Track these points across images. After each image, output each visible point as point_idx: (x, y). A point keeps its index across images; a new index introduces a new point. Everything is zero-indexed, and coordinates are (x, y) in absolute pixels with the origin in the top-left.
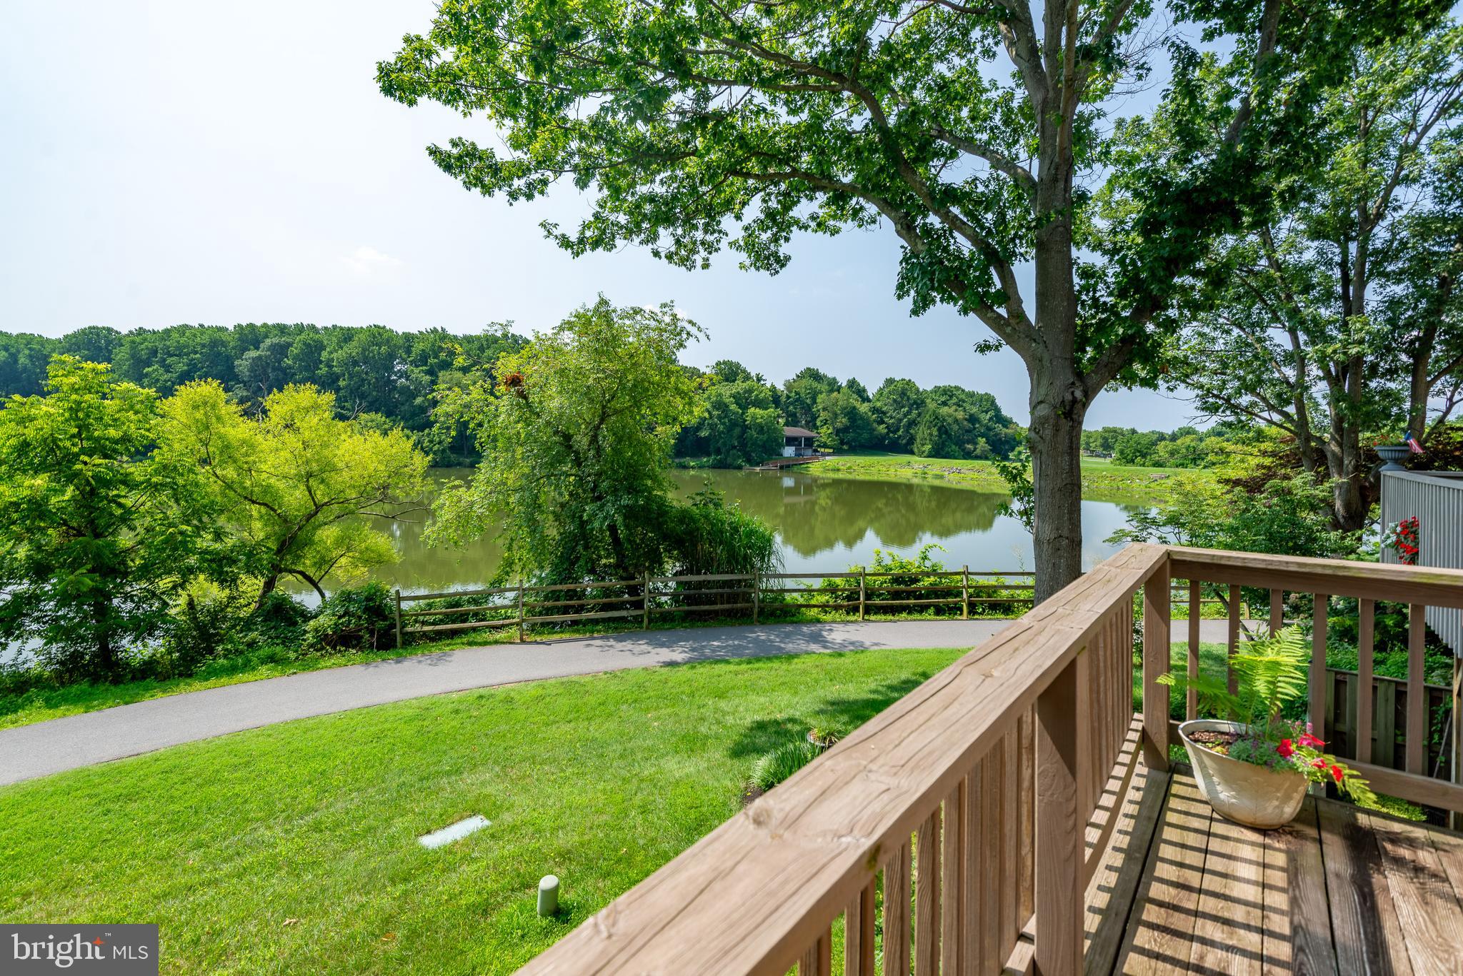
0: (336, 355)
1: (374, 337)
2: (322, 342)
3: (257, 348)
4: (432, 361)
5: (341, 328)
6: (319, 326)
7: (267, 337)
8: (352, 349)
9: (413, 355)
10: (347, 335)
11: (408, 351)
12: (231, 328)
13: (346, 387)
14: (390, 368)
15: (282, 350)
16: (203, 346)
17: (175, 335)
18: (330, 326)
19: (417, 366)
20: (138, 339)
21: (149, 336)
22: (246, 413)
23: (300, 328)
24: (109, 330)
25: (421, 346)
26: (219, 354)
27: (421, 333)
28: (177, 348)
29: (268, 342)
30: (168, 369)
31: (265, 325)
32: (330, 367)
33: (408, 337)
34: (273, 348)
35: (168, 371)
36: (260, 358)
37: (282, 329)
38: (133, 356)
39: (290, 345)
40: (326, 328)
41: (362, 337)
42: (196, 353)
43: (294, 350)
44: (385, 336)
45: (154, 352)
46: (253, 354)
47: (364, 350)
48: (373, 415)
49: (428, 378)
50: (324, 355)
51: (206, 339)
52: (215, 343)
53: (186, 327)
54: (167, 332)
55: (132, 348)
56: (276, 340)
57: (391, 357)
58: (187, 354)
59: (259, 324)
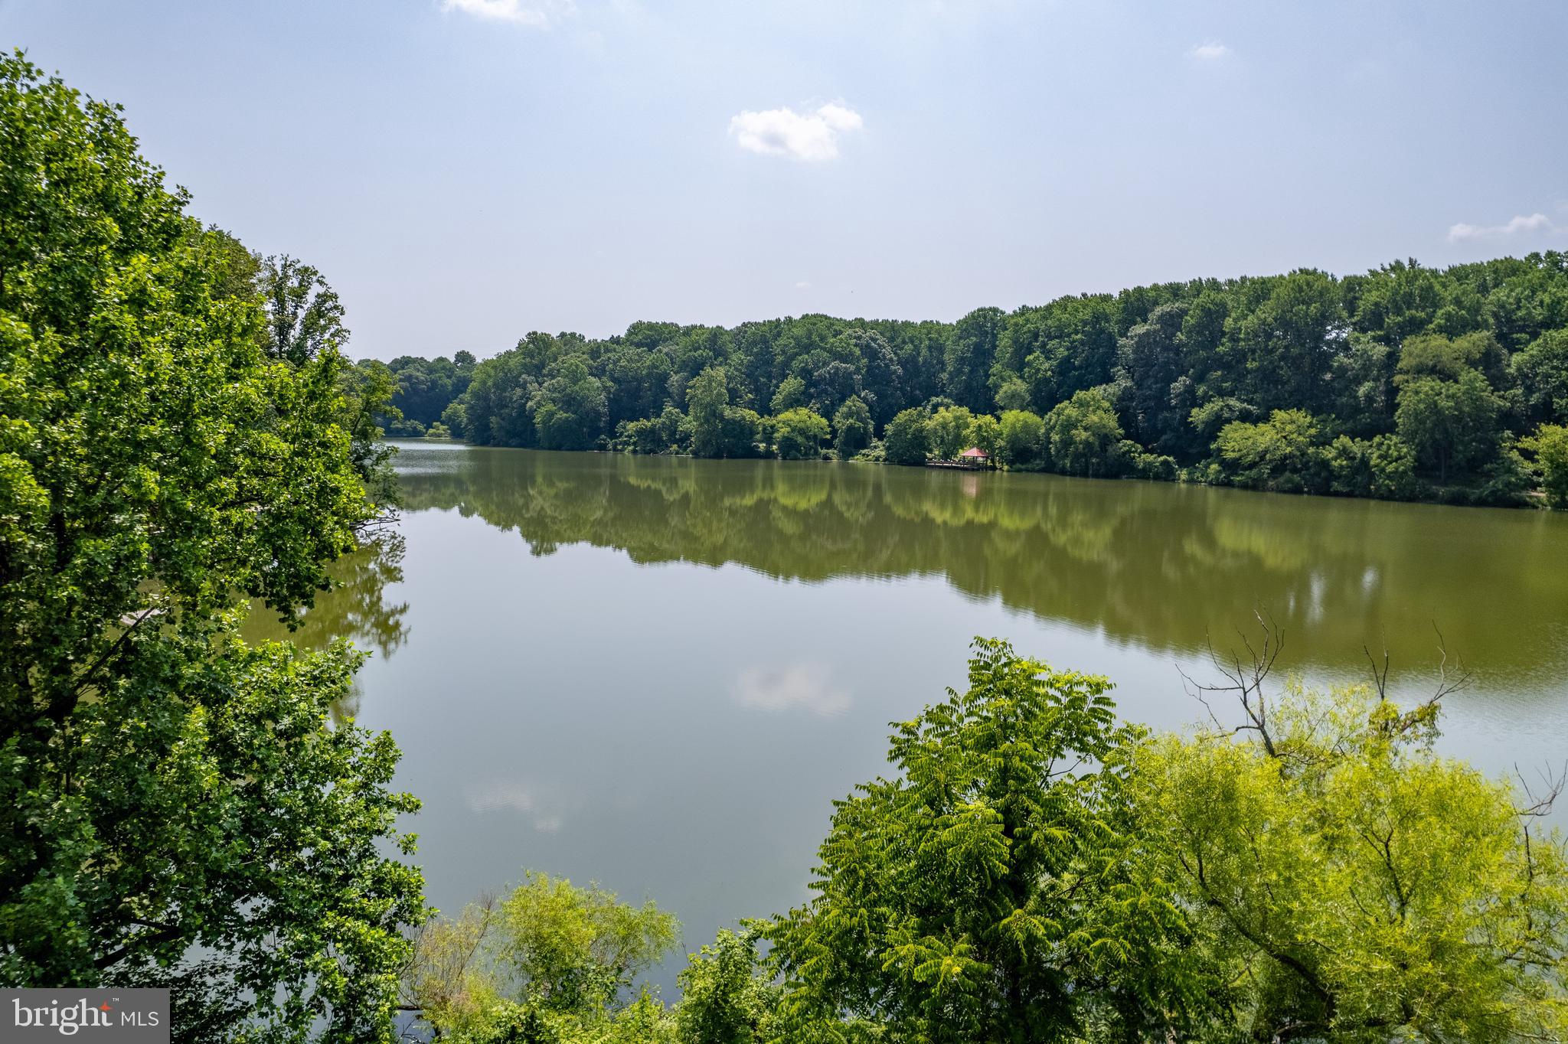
0: (1242, 323)
1: (1301, 290)
2: (1223, 305)
3: (1145, 321)
4: (1391, 320)
5: (1253, 281)
6: (1221, 279)
7: (1156, 303)
8: (1266, 312)
9: (1360, 313)
10: (1260, 290)
11: (1352, 309)
12: (1116, 295)
13: (1258, 370)
14: (1319, 338)
15: (1172, 322)
16: (1085, 323)
17: (1057, 312)
18: (1237, 278)
19: (1364, 331)
20: (1021, 321)
21: (1032, 315)
23: (1197, 287)
24: (995, 310)
25: (1374, 296)
26: (1102, 331)
27: (1373, 273)
28: (1060, 328)
29: (1158, 311)
30: (1048, 354)
31: (1155, 287)
32: (1234, 340)
33: (1353, 285)
34: (1161, 319)
35: (1048, 358)
36: (1147, 334)
37: (1175, 290)
38: (1016, 341)
39: (1184, 312)
40: (1231, 282)
41: (1282, 291)
42: (1077, 332)
43: (1190, 320)
44: (1317, 286)
45: (1036, 336)
46: (1139, 329)
47: (1284, 311)
48: (1294, 414)
49: (1384, 349)
50: (1229, 323)
51: (1086, 314)
52: (1099, 318)
53: (1067, 299)
54: (1049, 308)
55: (1016, 332)
56: (1167, 308)
57: (1323, 319)
58: (1069, 335)
59: (1147, 285)
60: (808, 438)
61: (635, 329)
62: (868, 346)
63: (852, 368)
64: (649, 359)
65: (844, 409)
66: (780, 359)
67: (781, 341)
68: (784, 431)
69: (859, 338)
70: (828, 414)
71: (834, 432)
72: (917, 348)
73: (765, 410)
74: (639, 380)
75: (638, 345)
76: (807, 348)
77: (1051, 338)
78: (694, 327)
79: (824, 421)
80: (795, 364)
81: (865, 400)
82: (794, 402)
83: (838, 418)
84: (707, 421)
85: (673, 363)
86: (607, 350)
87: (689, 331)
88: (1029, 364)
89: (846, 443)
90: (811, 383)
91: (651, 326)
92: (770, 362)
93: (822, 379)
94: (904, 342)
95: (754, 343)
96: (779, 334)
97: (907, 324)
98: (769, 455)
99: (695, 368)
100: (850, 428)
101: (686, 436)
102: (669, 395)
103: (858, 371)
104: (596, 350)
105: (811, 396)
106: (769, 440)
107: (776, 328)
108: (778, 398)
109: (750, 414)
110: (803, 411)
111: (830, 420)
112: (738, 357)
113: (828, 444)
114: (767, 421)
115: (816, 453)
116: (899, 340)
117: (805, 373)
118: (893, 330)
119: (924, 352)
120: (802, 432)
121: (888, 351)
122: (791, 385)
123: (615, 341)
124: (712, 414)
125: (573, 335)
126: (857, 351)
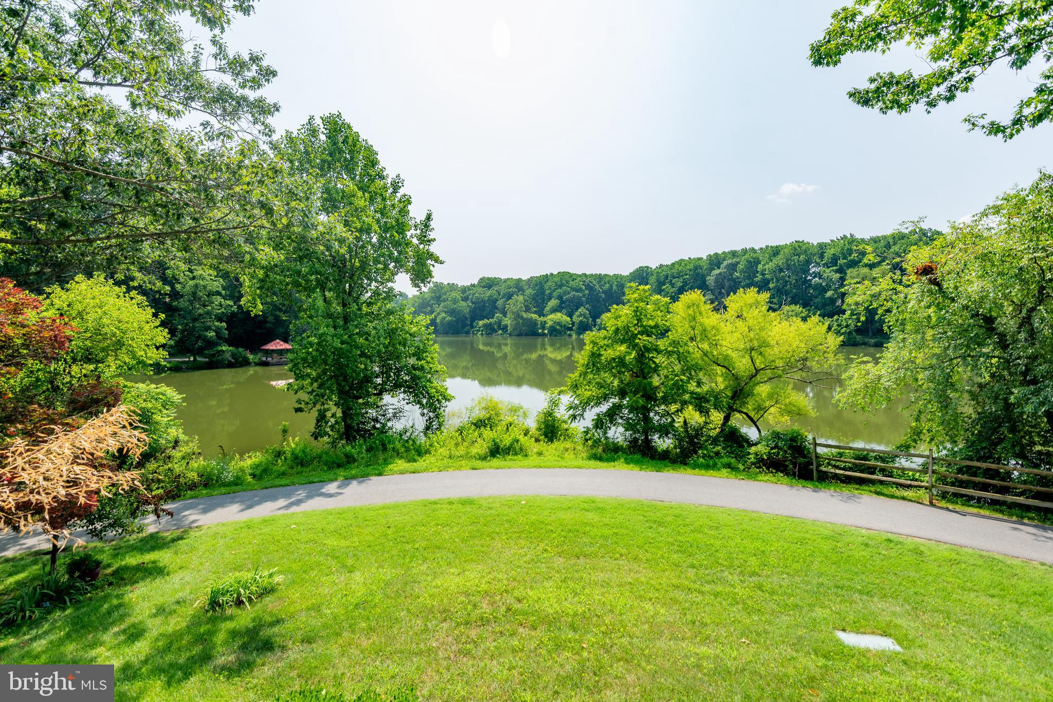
0: (767, 266)
1: (795, 249)
2: (758, 259)
3: (719, 268)
4: (841, 262)
5: (772, 247)
6: (757, 248)
7: (724, 260)
8: (779, 260)
9: (826, 258)
10: (775, 251)
11: (822, 256)
12: (705, 258)
13: (774, 288)
14: (806, 271)
15: (733, 267)
16: (690, 270)
17: (676, 266)
18: (764, 246)
19: (828, 267)
20: (660, 271)
21: (664, 268)
22: (716, 310)
23: (745, 251)
24: (647, 267)
25: (832, 251)
26: (698, 274)
27: (832, 241)
28: (678, 273)
29: (725, 263)
30: (673, 285)
31: (724, 253)
32: (763, 274)
33: (822, 247)
34: (728, 266)
35: (673, 287)
36: (720, 274)
37: (734, 254)
38: (657, 280)
39: (738, 263)
40: (761, 249)
41: (786, 251)
42: (687, 275)
43: (741, 266)
44: (804, 248)
45: (667, 277)
46: (716, 272)
47: (787, 260)
48: (793, 307)
49: (838, 275)
50: (760, 267)
51: (691, 266)
52: (696, 268)
53: (682, 260)
54: (673, 264)
55: (657, 276)
56: (730, 261)
57: (808, 262)
58: (682, 276)
59: (720, 253)
60: (561, 326)
61: (482, 280)
62: (588, 285)
63: (581, 295)
64: (488, 293)
65: (577, 313)
66: (548, 292)
67: (549, 284)
68: (550, 323)
69: (584, 281)
70: (570, 316)
71: (573, 324)
72: (611, 286)
73: (541, 314)
74: (483, 301)
75: (484, 287)
76: (560, 286)
77: (674, 278)
78: (508, 279)
79: (569, 319)
80: (555, 294)
81: (587, 309)
82: (554, 311)
83: (574, 317)
84: (515, 319)
85: (499, 295)
86: (469, 290)
87: (506, 281)
88: (663, 290)
89: (579, 328)
90: (562, 302)
91: (489, 279)
92: (544, 293)
93: (567, 300)
94: (605, 283)
95: (536, 285)
96: (547, 281)
97: (606, 275)
98: (544, 335)
99: (509, 296)
100: (581, 321)
101: (506, 326)
102: (497, 309)
103: (584, 296)
104: (464, 290)
105: (563, 308)
106: (543, 328)
107: (546, 278)
108: (547, 309)
109: (535, 316)
110: (559, 315)
111: (571, 318)
112: (529, 291)
113: (571, 329)
114: (542, 319)
115: (565, 333)
116: (603, 282)
117: (560, 297)
118: (600, 278)
119: (614, 287)
120: (559, 324)
121: (597, 287)
122: (553, 303)
123: (473, 285)
124: (518, 316)
125: (453, 284)
126: (584, 287)
